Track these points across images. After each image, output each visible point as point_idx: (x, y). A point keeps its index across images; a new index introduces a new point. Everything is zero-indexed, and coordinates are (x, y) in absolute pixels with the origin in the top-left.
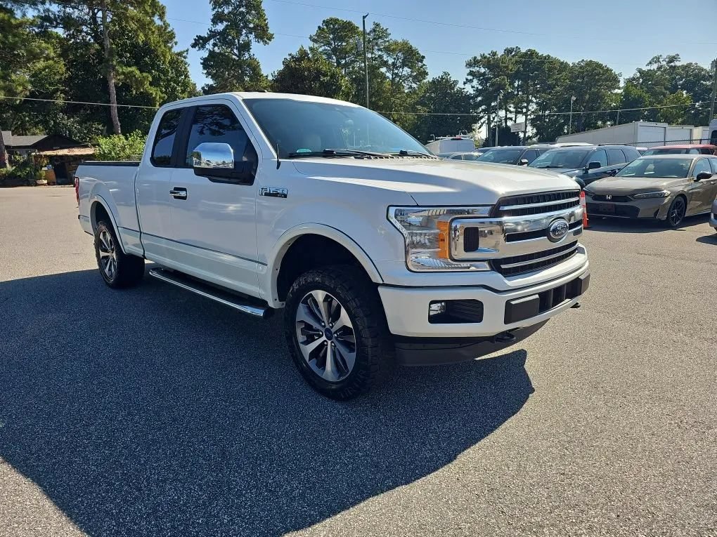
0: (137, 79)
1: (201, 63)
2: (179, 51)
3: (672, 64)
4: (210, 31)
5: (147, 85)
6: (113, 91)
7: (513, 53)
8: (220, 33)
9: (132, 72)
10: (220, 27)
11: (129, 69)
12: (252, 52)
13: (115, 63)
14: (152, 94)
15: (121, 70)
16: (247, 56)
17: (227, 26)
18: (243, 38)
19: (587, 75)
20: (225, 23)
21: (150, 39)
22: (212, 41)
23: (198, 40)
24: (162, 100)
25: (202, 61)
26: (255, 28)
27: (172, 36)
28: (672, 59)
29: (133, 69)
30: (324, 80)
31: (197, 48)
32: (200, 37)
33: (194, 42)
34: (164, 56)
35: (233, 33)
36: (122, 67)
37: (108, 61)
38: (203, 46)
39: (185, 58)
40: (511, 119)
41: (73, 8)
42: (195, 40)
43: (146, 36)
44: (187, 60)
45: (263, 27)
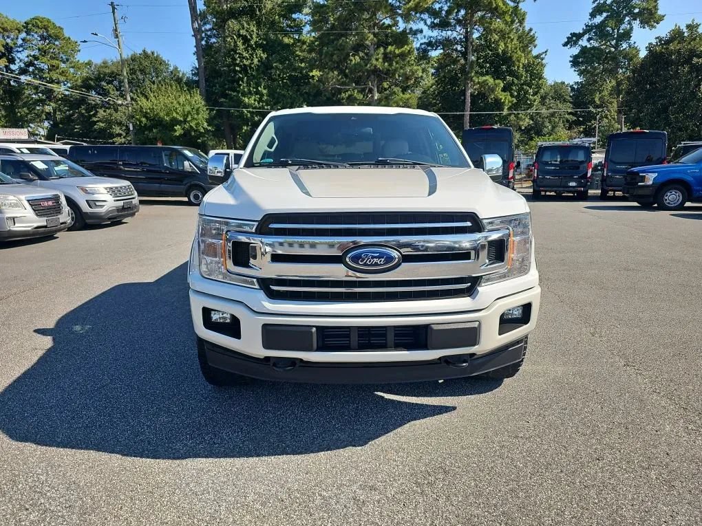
0: (489, 87)
1: (570, 62)
2: (537, 54)
4: (587, 26)
5: (499, 90)
6: (469, 100)
8: (597, 27)
9: (487, 80)
10: (599, 19)
11: (484, 78)
12: (632, 40)
13: (473, 74)
14: (501, 99)
15: (477, 81)
16: (625, 46)
17: (607, 16)
18: (625, 26)
20: (605, 15)
21: (508, 47)
22: (587, 36)
23: (571, 38)
24: (510, 104)
25: (571, 59)
26: (640, 14)
27: (532, 40)
29: (487, 77)
30: (698, 63)
31: (569, 46)
32: (573, 35)
33: (566, 40)
34: (519, 61)
35: (612, 23)
36: (478, 77)
37: (468, 73)
38: (576, 43)
39: (542, 59)
41: (452, 31)
42: (568, 38)
43: (505, 44)
44: (544, 62)
45: (650, 10)
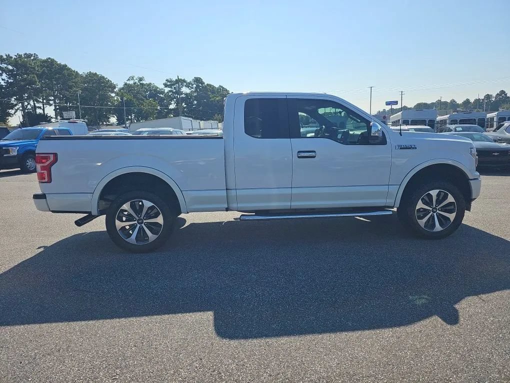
3: (141, 82)
7: (32, 58)
19: (96, 82)
28: (141, 79)
40: (40, 108)
